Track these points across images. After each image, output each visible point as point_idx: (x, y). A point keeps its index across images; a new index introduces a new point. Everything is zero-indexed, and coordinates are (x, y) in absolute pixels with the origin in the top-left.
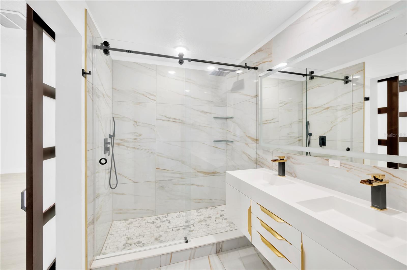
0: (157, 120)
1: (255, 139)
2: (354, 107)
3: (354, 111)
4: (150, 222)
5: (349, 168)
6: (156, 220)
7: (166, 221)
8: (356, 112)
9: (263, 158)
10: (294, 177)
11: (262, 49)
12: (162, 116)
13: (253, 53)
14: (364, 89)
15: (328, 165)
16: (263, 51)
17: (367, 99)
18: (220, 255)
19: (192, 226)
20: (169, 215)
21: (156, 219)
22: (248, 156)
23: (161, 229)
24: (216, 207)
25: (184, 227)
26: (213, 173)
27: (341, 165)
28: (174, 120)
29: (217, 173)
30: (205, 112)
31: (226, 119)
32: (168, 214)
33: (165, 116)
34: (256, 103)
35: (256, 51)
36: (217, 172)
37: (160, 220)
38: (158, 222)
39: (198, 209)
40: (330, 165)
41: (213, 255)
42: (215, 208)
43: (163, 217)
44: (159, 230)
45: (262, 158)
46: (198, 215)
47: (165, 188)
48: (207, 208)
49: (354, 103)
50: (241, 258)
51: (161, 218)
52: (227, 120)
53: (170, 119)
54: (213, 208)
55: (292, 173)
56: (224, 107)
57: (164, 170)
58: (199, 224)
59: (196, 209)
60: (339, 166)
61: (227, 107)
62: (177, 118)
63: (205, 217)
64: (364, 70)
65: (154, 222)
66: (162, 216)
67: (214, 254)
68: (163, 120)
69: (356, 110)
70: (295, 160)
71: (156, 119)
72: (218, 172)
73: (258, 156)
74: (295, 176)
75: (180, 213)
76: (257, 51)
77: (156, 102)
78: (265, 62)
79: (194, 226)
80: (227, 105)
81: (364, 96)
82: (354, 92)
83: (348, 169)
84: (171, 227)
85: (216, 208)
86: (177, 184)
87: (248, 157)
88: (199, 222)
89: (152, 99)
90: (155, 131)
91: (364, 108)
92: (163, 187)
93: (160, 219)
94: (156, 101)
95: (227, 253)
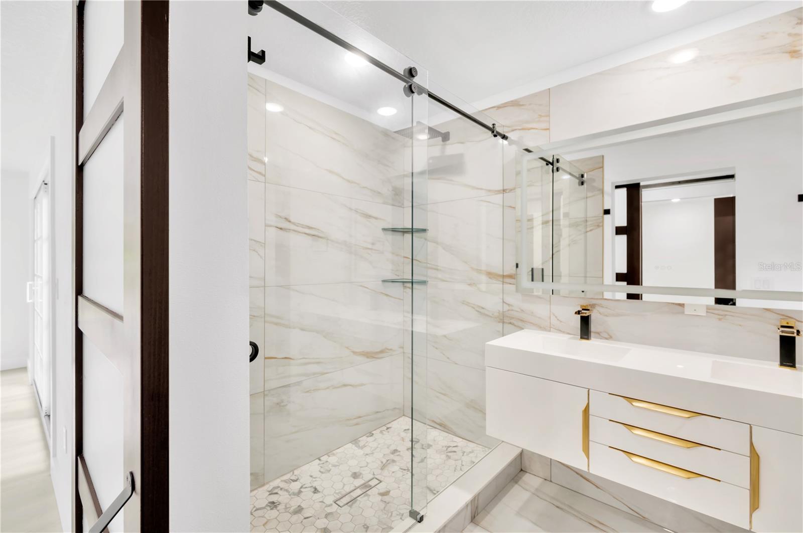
0: (266, 228)
1: (499, 276)
2: (588, 223)
3: (588, 229)
4: (264, 506)
5: (722, 315)
6: (272, 496)
7: (302, 490)
8: (591, 230)
9: (522, 310)
10: (606, 339)
11: (521, 103)
12: (280, 217)
13: (493, 105)
14: (603, 196)
15: (683, 313)
16: (522, 107)
17: (607, 212)
18: (481, 523)
19: (376, 482)
20: (296, 472)
21: (271, 493)
22: (478, 309)
23: (310, 515)
24: (388, 426)
25: (358, 490)
26: (382, 352)
27: (709, 311)
28: (307, 231)
29: (388, 351)
30: (368, 216)
31: (401, 233)
32: (293, 471)
33: (286, 218)
34: (502, 204)
35: (502, 104)
36: (388, 349)
37: (285, 493)
38: (282, 497)
39: (355, 441)
40: (686, 313)
41: (468, 527)
42: (388, 428)
43: (285, 481)
44: (305, 518)
45: (519, 310)
46: (367, 455)
47: (287, 405)
48: (373, 434)
49: (588, 216)
50: (520, 513)
51: (282, 485)
52: (403, 235)
53: (297, 226)
54: (384, 431)
55: (601, 332)
56: (399, 206)
57: (283, 358)
58: (386, 472)
59: (350, 442)
60: (704, 314)
61: (403, 208)
62: (313, 226)
63: (384, 455)
64: (602, 167)
65: (273, 503)
66: (282, 481)
67: (469, 524)
68: (281, 229)
69: (591, 228)
70: (610, 309)
71: (265, 226)
72: (390, 348)
73: (506, 308)
74: (609, 337)
75: (320, 460)
76: (506, 103)
77: (264, 178)
78: (529, 129)
79: (381, 482)
80: (403, 204)
81: (603, 207)
82: (588, 199)
83: (721, 317)
84: (329, 500)
85: (390, 428)
86: (313, 390)
87: (477, 311)
88: (382, 469)
89: (254, 170)
90: (261, 257)
91: (603, 226)
92: (282, 404)
93: (281, 489)
94: (265, 176)
95: (489, 513)
